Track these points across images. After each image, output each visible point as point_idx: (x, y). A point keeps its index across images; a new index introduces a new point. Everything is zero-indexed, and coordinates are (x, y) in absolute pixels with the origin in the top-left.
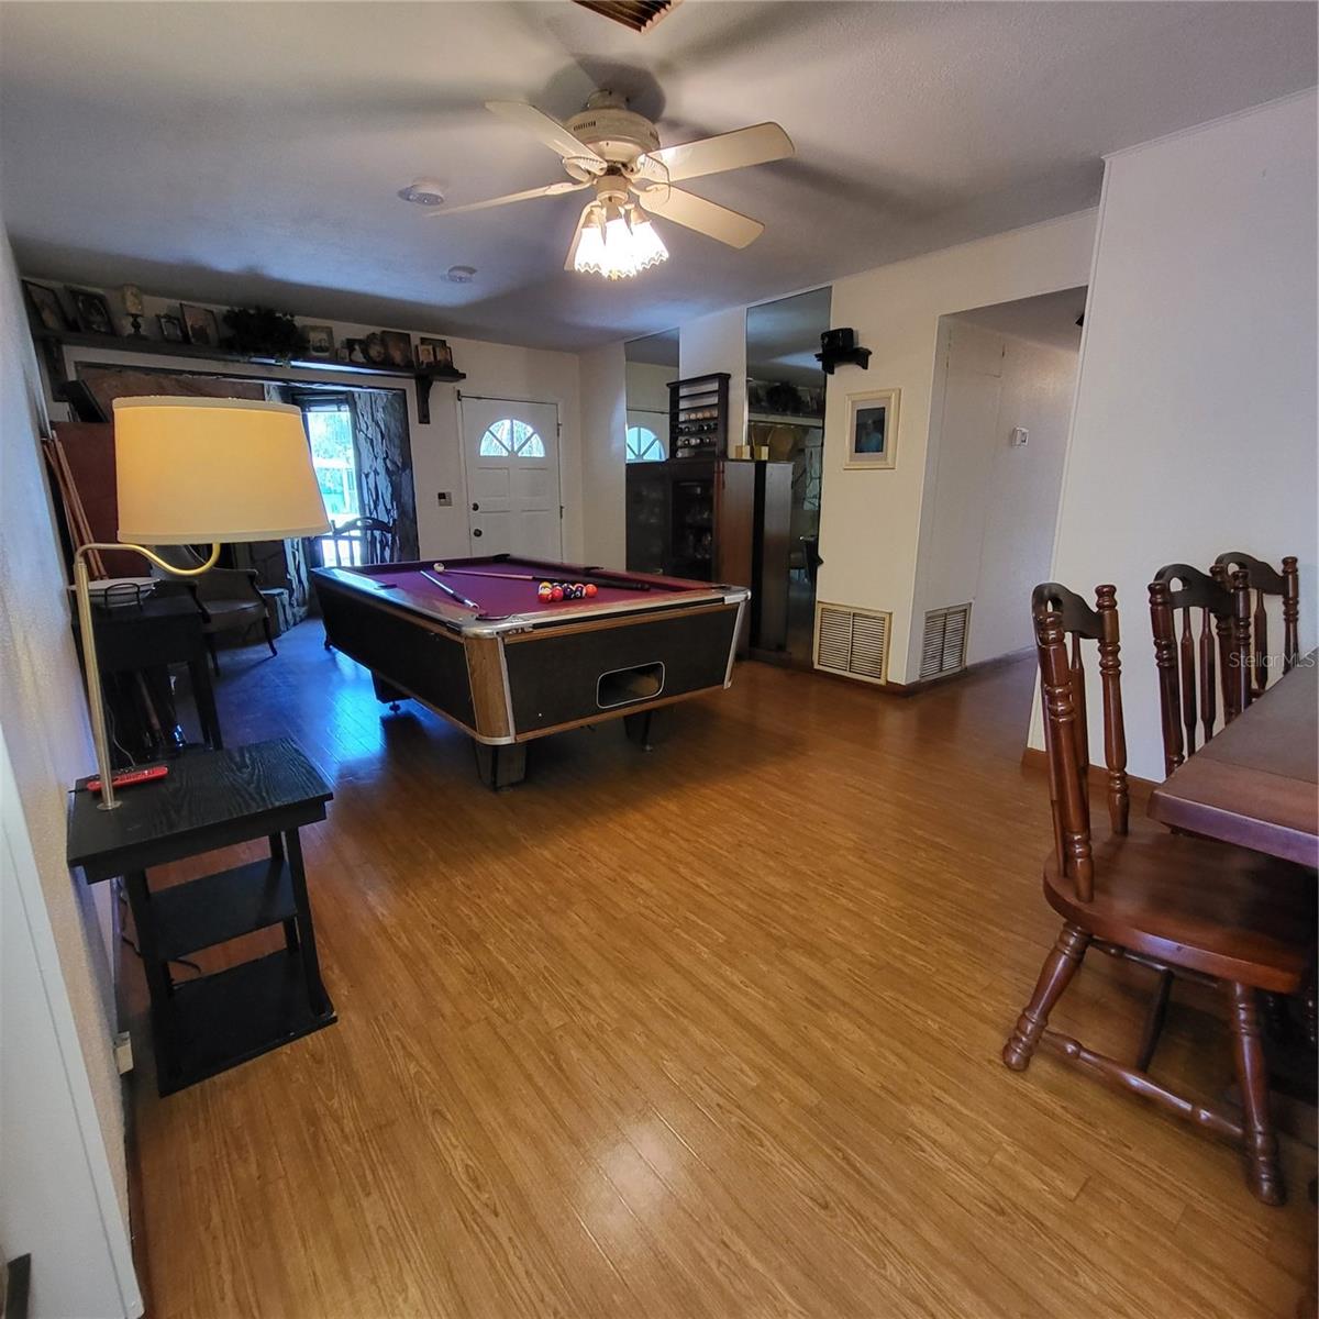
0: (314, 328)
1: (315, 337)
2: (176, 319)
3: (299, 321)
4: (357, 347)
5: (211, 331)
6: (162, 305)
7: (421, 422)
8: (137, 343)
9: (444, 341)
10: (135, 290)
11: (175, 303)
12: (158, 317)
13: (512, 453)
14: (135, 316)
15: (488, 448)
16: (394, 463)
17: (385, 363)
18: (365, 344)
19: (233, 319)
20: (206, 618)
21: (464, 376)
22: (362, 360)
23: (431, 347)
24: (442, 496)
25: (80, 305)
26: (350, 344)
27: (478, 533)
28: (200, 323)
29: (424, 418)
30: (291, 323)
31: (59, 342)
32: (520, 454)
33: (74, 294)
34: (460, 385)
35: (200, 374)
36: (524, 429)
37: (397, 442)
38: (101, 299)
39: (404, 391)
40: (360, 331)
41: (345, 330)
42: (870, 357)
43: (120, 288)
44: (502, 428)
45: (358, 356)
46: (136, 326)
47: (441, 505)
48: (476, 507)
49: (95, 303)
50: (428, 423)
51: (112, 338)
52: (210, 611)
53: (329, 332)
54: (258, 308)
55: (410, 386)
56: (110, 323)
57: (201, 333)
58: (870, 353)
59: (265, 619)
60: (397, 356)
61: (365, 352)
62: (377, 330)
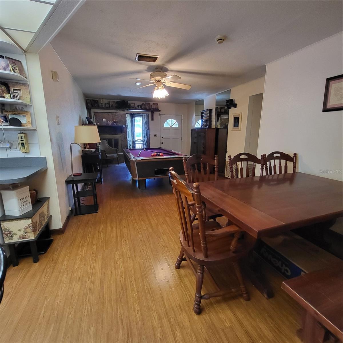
0: (132, 103)
1: (132, 105)
2: (108, 103)
3: (129, 102)
4: (139, 106)
5: (114, 105)
6: (106, 101)
7: (152, 120)
8: (102, 108)
9: (157, 104)
10: (102, 99)
11: (109, 100)
12: (106, 103)
13: (171, 126)
14: (102, 104)
15: (166, 125)
16: (147, 128)
17: (145, 109)
18: (141, 106)
19: (117, 102)
20: (107, 157)
21: (160, 111)
22: (140, 109)
23: (154, 105)
24: (155, 135)
25: (94, 102)
26: (138, 106)
27: (162, 143)
28: (112, 104)
29: (152, 119)
31: (90, 109)
32: (173, 126)
33: (93, 100)
34: (160, 112)
35: (112, 113)
36: (174, 121)
37: (147, 124)
38: (97, 101)
39: (149, 114)
40: (140, 103)
41: (138, 103)
43: (100, 99)
44: (169, 121)
45: (140, 108)
46: (102, 105)
47: (155, 137)
48: (162, 138)
49: (96, 102)
50: (153, 120)
51: (98, 107)
53: (134, 103)
54: (122, 100)
55: (150, 113)
56: (98, 105)
57: (112, 106)
58: (237, 104)
59: (118, 158)
60: (148, 108)
61: (141, 107)
62: (144, 103)
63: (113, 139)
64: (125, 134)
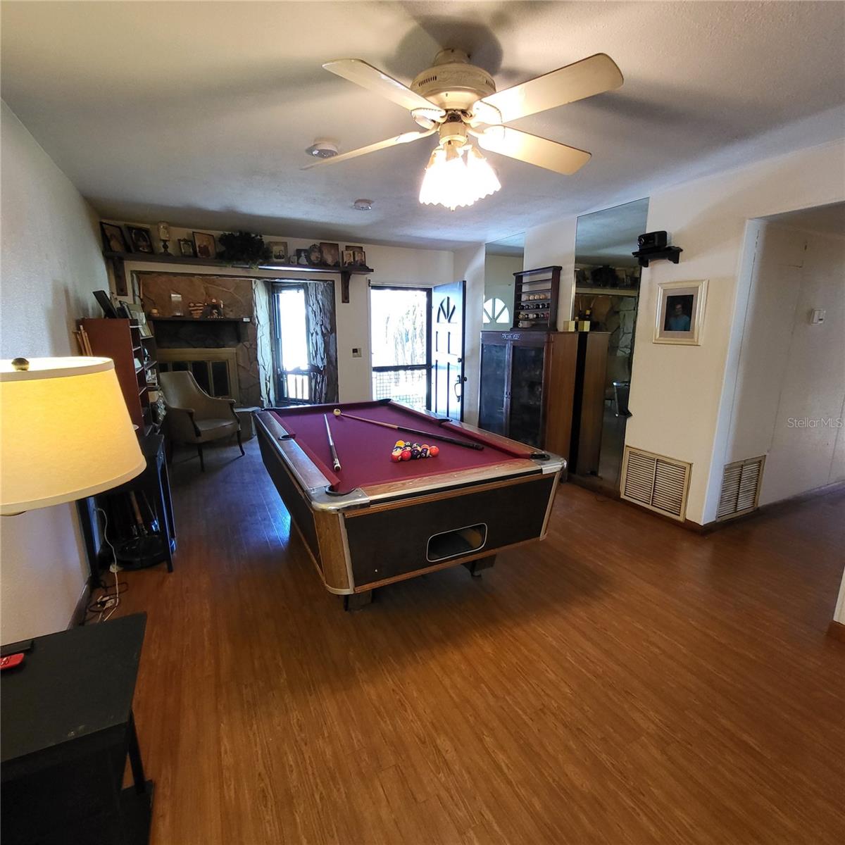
0: (277, 243)
1: (276, 249)
2: (190, 242)
3: (266, 239)
4: (303, 255)
5: (211, 249)
6: (183, 233)
7: (343, 302)
8: (167, 258)
9: (362, 248)
10: (165, 225)
11: (191, 231)
12: (179, 240)
14: (165, 241)
16: (326, 328)
17: (322, 264)
18: (308, 252)
19: (225, 240)
20: (198, 433)
21: (372, 270)
22: (305, 263)
23: (351, 252)
24: (355, 351)
25: (133, 236)
26: (299, 252)
28: (205, 244)
29: (346, 299)
30: (261, 242)
31: (121, 260)
33: (130, 229)
34: (369, 276)
35: (206, 275)
37: (328, 315)
38: (147, 231)
39: (333, 281)
40: (305, 244)
41: (295, 244)
42: (681, 254)
43: (157, 223)
45: (303, 260)
46: (165, 247)
47: (354, 356)
49: (143, 234)
50: (348, 302)
51: (152, 255)
52: (201, 428)
53: (285, 245)
54: (241, 232)
55: (337, 278)
56: (151, 246)
57: (205, 251)
58: (682, 250)
59: (238, 432)
60: (330, 260)
61: (308, 258)
62: (317, 242)
63: (210, 365)
64: (251, 345)
